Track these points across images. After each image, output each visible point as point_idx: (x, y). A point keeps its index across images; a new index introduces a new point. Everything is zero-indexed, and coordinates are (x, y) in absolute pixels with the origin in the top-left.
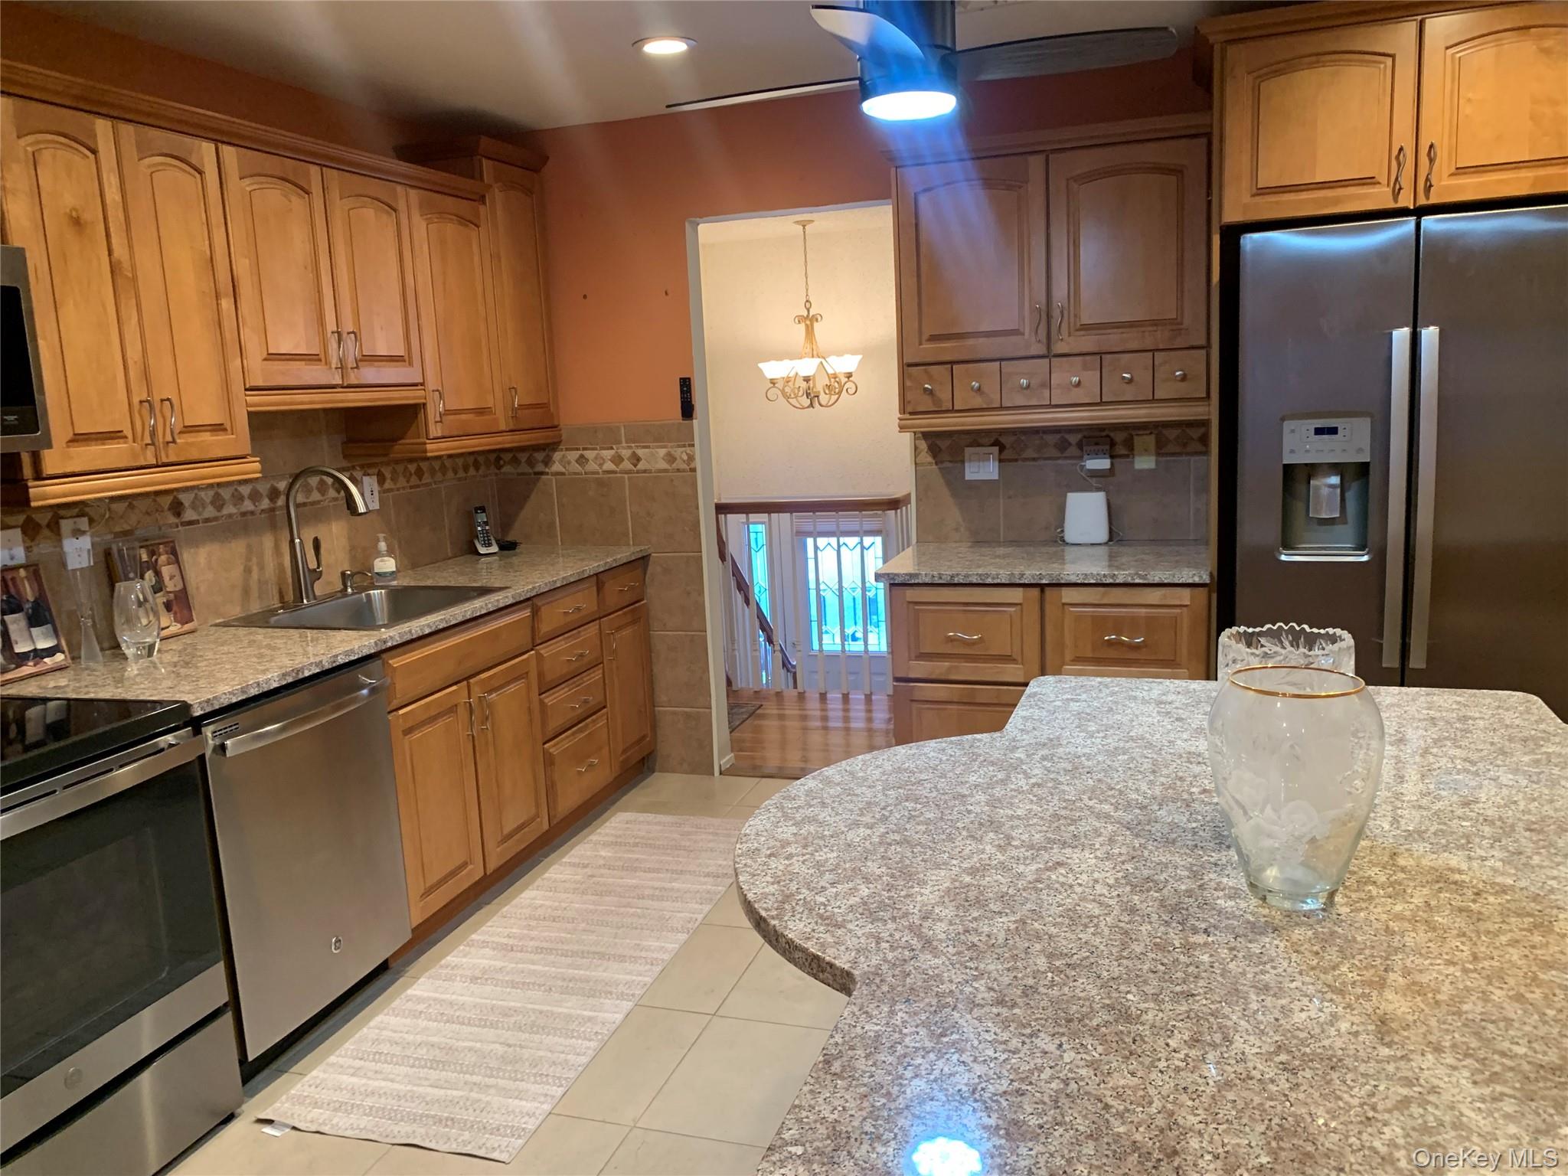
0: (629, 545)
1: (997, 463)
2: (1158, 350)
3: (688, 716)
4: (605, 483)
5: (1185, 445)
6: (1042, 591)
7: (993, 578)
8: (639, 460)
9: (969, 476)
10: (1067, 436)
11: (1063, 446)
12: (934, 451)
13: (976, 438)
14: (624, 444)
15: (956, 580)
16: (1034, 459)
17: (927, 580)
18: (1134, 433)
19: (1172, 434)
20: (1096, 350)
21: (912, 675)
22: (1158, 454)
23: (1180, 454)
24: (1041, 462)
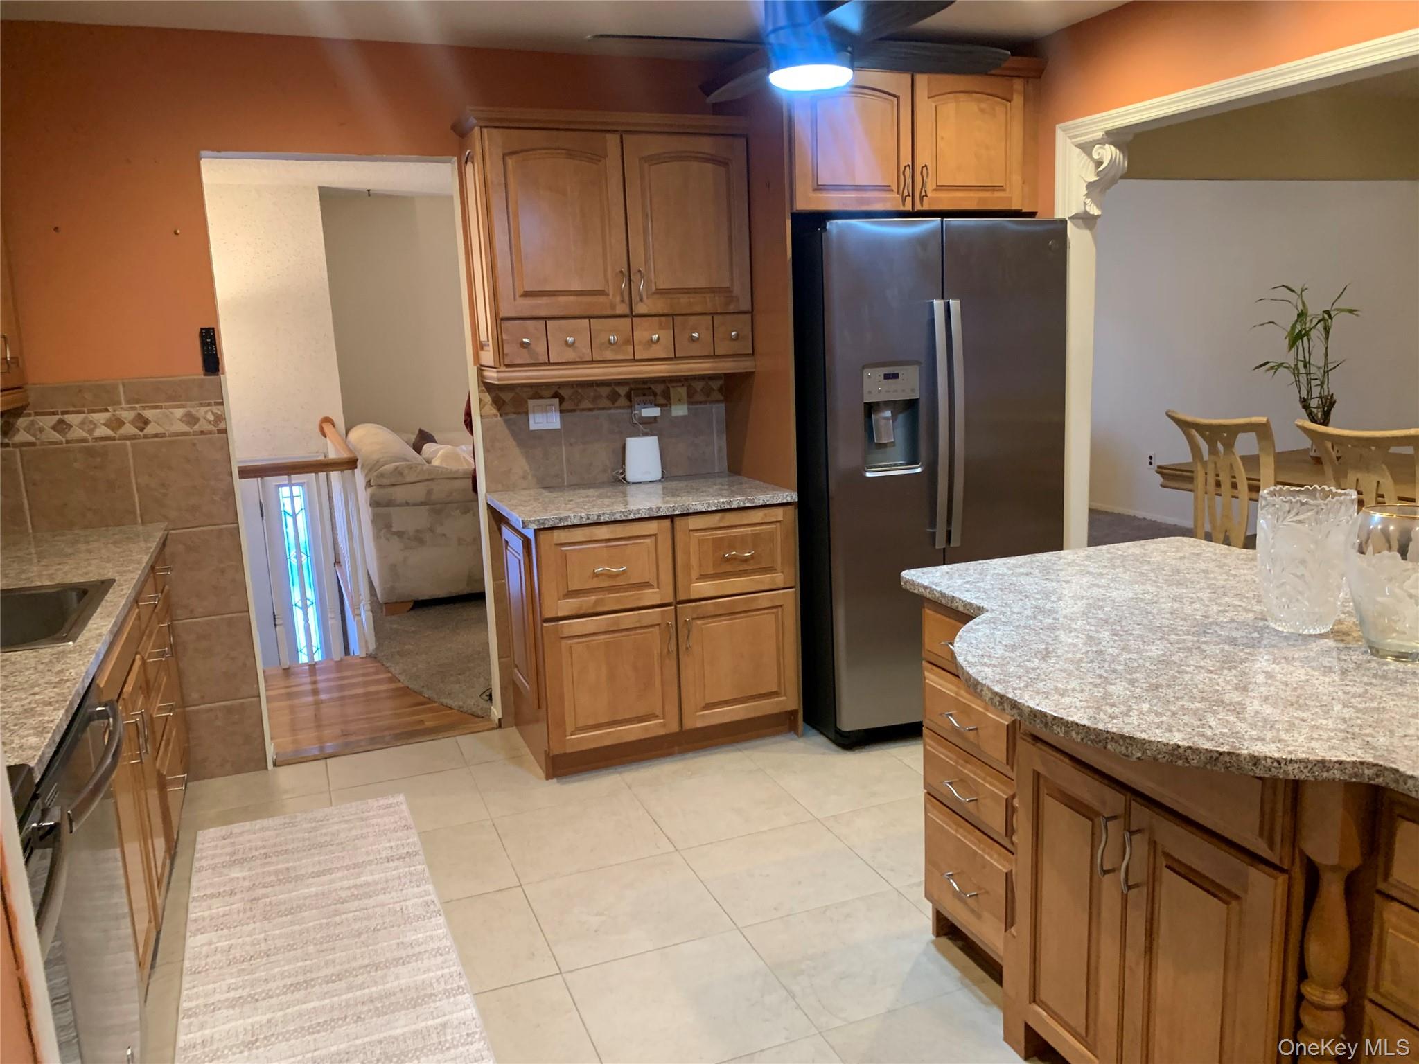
0: (136, 523)
1: (558, 414)
2: (717, 314)
3: (229, 710)
4: (96, 453)
5: (708, 395)
6: (672, 522)
7: (635, 514)
8: (147, 422)
9: (533, 427)
10: (617, 389)
11: (614, 397)
12: (498, 403)
13: (538, 391)
14: (124, 405)
15: (602, 519)
16: (590, 410)
17: (576, 522)
18: (669, 385)
19: (699, 386)
20: (671, 312)
21: (560, 614)
22: (690, 403)
23: (705, 402)
24: (596, 412)
